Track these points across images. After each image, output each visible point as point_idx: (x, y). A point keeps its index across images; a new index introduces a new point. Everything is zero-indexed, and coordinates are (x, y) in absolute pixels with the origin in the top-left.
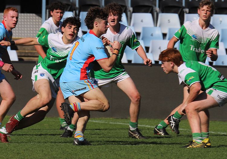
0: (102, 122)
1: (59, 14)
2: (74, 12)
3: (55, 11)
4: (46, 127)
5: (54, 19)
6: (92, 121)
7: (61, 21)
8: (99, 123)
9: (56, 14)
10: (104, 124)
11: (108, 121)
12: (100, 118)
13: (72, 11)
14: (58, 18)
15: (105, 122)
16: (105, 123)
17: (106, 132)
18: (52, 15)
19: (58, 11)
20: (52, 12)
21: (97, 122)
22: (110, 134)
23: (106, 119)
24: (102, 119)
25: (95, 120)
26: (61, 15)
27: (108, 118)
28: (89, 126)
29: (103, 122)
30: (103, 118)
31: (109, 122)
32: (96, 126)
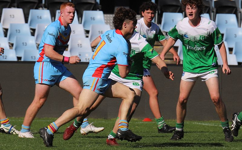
0: (211, 125)
1: (150, 15)
2: (184, 13)
3: (146, 11)
4: (154, 129)
5: (145, 20)
6: (201, 124)
7: (152, 21)
8: (208, 126)
9: (147, 14)
10: (213, 127)
11: (217, 124)
12: (210, 121)
13: (182, 13)
14: (149, 18)
15: (215, 124)
16: (215, 126)
17: (215, 135)
18: (143, 15)
19: (149, 11)
20: (143, 13)
21: (206, 125)
22: (219, 138)
23: (216, 121)
24: (211, 122)
25: (204, 123)
26: (151, 15)
27: (218, 121)
28: (198, 129)
29: (213, 124)
30: (213, 121)
31: (219, 125)
32: (205, 129)
